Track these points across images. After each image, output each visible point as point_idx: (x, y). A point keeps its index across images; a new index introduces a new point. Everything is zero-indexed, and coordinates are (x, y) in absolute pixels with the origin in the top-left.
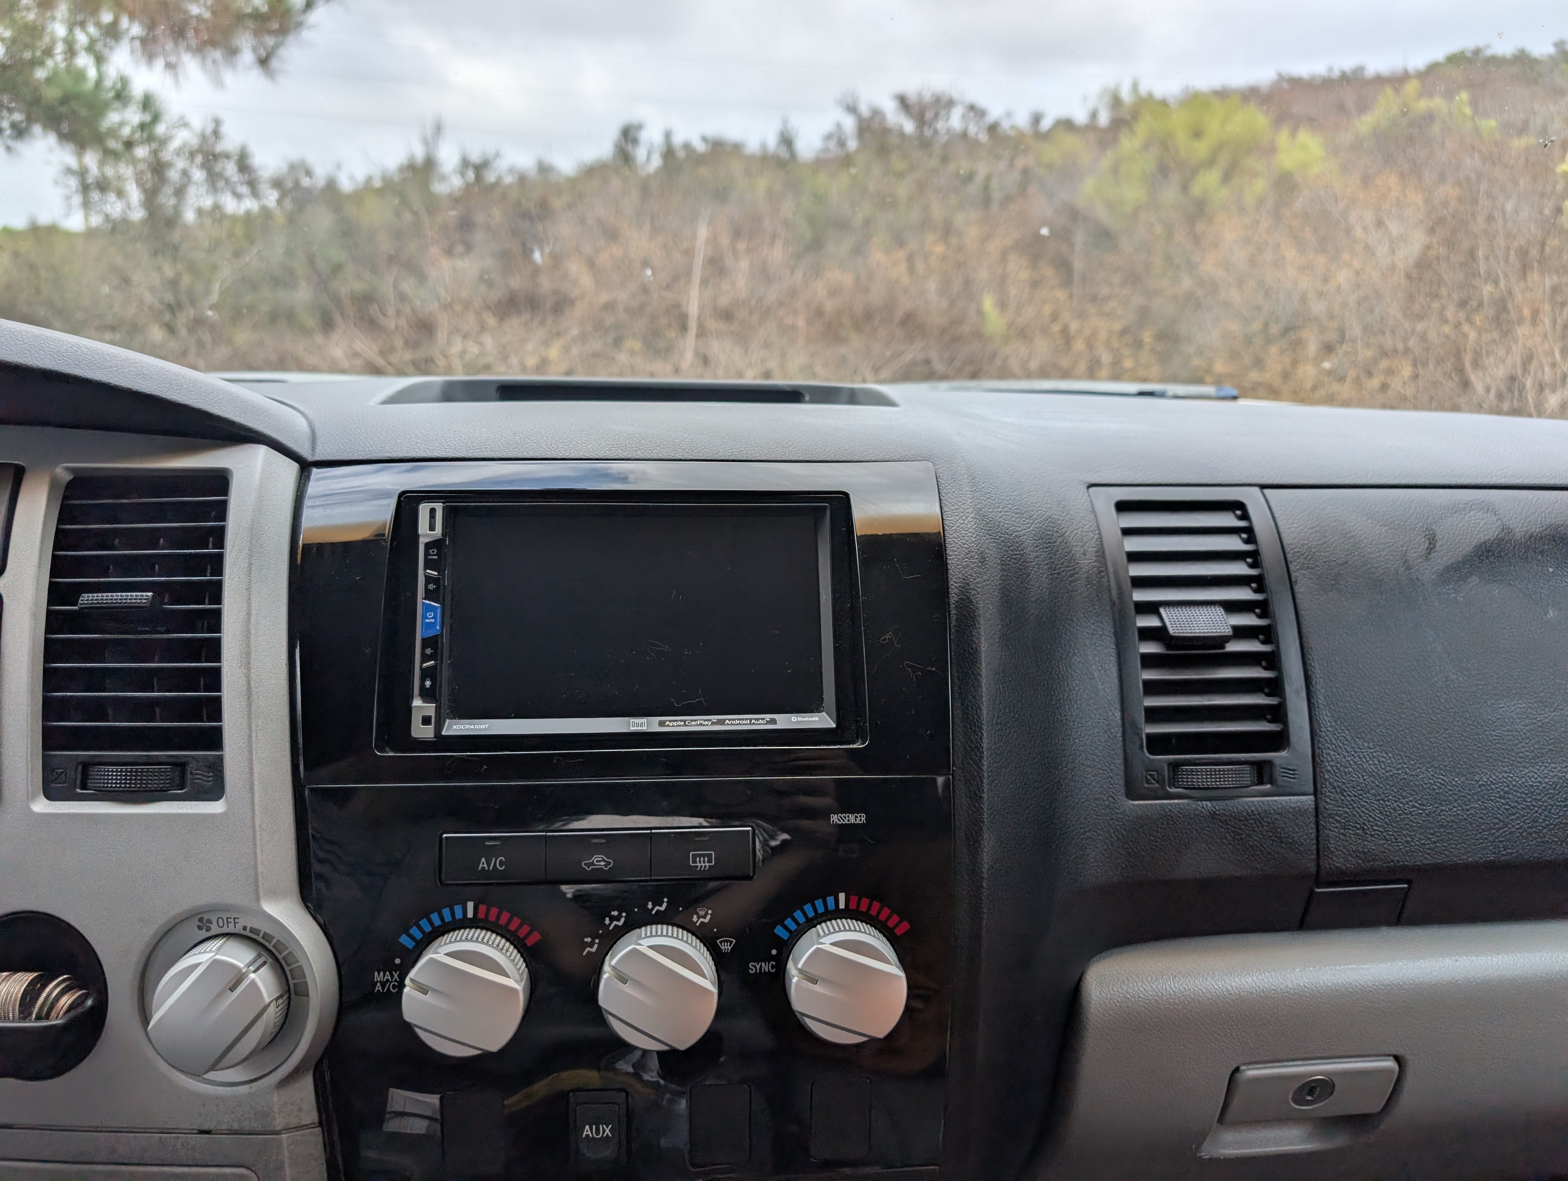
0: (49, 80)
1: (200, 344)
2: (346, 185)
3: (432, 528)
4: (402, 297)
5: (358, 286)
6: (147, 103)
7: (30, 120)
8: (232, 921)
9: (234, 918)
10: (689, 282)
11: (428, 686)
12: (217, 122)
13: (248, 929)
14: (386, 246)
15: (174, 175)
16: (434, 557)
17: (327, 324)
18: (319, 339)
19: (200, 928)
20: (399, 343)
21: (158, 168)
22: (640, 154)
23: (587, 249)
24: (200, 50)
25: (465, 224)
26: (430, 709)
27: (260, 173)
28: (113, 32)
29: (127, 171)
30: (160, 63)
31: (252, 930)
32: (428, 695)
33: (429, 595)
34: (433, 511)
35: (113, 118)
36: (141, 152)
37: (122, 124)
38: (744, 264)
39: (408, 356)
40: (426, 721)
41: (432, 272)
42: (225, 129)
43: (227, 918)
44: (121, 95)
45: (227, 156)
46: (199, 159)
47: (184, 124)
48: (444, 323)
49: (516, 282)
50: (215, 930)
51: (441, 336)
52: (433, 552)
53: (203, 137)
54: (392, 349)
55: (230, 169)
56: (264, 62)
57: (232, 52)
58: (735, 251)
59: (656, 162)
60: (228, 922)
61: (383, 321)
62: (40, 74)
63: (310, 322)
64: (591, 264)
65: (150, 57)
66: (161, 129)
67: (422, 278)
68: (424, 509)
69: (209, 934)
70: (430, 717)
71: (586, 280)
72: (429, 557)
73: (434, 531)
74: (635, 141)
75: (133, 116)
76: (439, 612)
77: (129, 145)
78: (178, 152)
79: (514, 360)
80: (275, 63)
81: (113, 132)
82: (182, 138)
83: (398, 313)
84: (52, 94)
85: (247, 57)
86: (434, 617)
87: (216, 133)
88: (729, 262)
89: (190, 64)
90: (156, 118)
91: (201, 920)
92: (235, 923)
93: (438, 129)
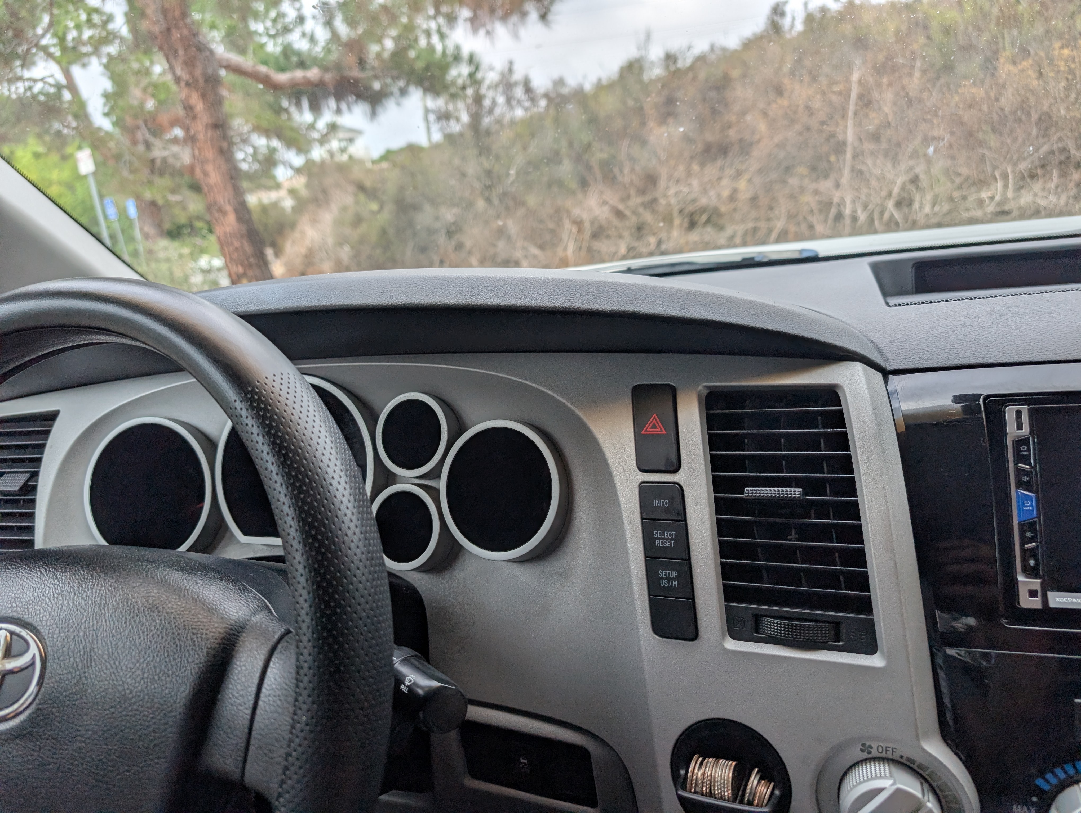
0: (418, 57)
1: (507, 208)
2: (588, 87)
3: (1020, 427)
4: (632, 159)
5: (604, 156)
6: (471, 59)
7: (408, 84)
8: (891, 750)
9: (893, 748)
10: (844, 116)
11: (1032, 565)
12: (511, 63)
13: (905, 758)
14: (618, 124)
15: (487, 103)
16: (1025, 453)
17: (584, 184)
18: (580, 196)
19: (862, 751)
20: (632, 192)
21: (478, 99)
22: (786, 22)
23: (761, 105)
24: (504, 18)
25: (670, 101)
26: (1036, 584)
27: (538, 92)
28: (451, 19)
29: (461, 105)
30: (482, 32)
31: (908, 759)
32: (1031, 572)
33: (1020, 484)
34: (1019, 413)
35: (453, 72)
36: (470, 91)
37: (459, 75)
38: (889, 96)
39: (639, 200)
40: (1033, 594)
41: (652, 139)
42: (516, 67)
43: (886, 747)
44: (457, 58)
45: (516, 84)
46: (500, 89)
47: (491, 68)
48: (663, 172)
49: (710, 137)
50: (875, 753)
51: (662, 184)
52: (1024, 448)
53: (503, 74)
54: (628, 197)
55: (519, 92)
56: (543, 17)
57: (524, 15)
58: (879, 85)
59: (799, 27)
60: (886, 751)
61: (620, 178)
62: (412, 54)
63: (574, 185)
64: (765, 114)
65: (475, 30)
66: (479, 75)
67: (644, 143)
68: (1010, 412)
69: (870, 756)
70: (1037, 591)
71: (762, 127)
72: (1021, 453)
73: (1022, 429)
74: (783, 14)
75: (465, 70)
76: (1034, 499)
77: (464, 88)
78: (489, 87)
79: (712, 193)
80: (550, 17)
81: (453, 83)
82: (491, 77)
83: (632, 170)
84: (420, 65)
85: (534, 16)
86: (1032, 506)
87: (511, 71)
88: (876, 95)
89: (500, 30)
90: (477, 68)
91: (863, 745)
92: (893, 751)
93: (648, 36)
